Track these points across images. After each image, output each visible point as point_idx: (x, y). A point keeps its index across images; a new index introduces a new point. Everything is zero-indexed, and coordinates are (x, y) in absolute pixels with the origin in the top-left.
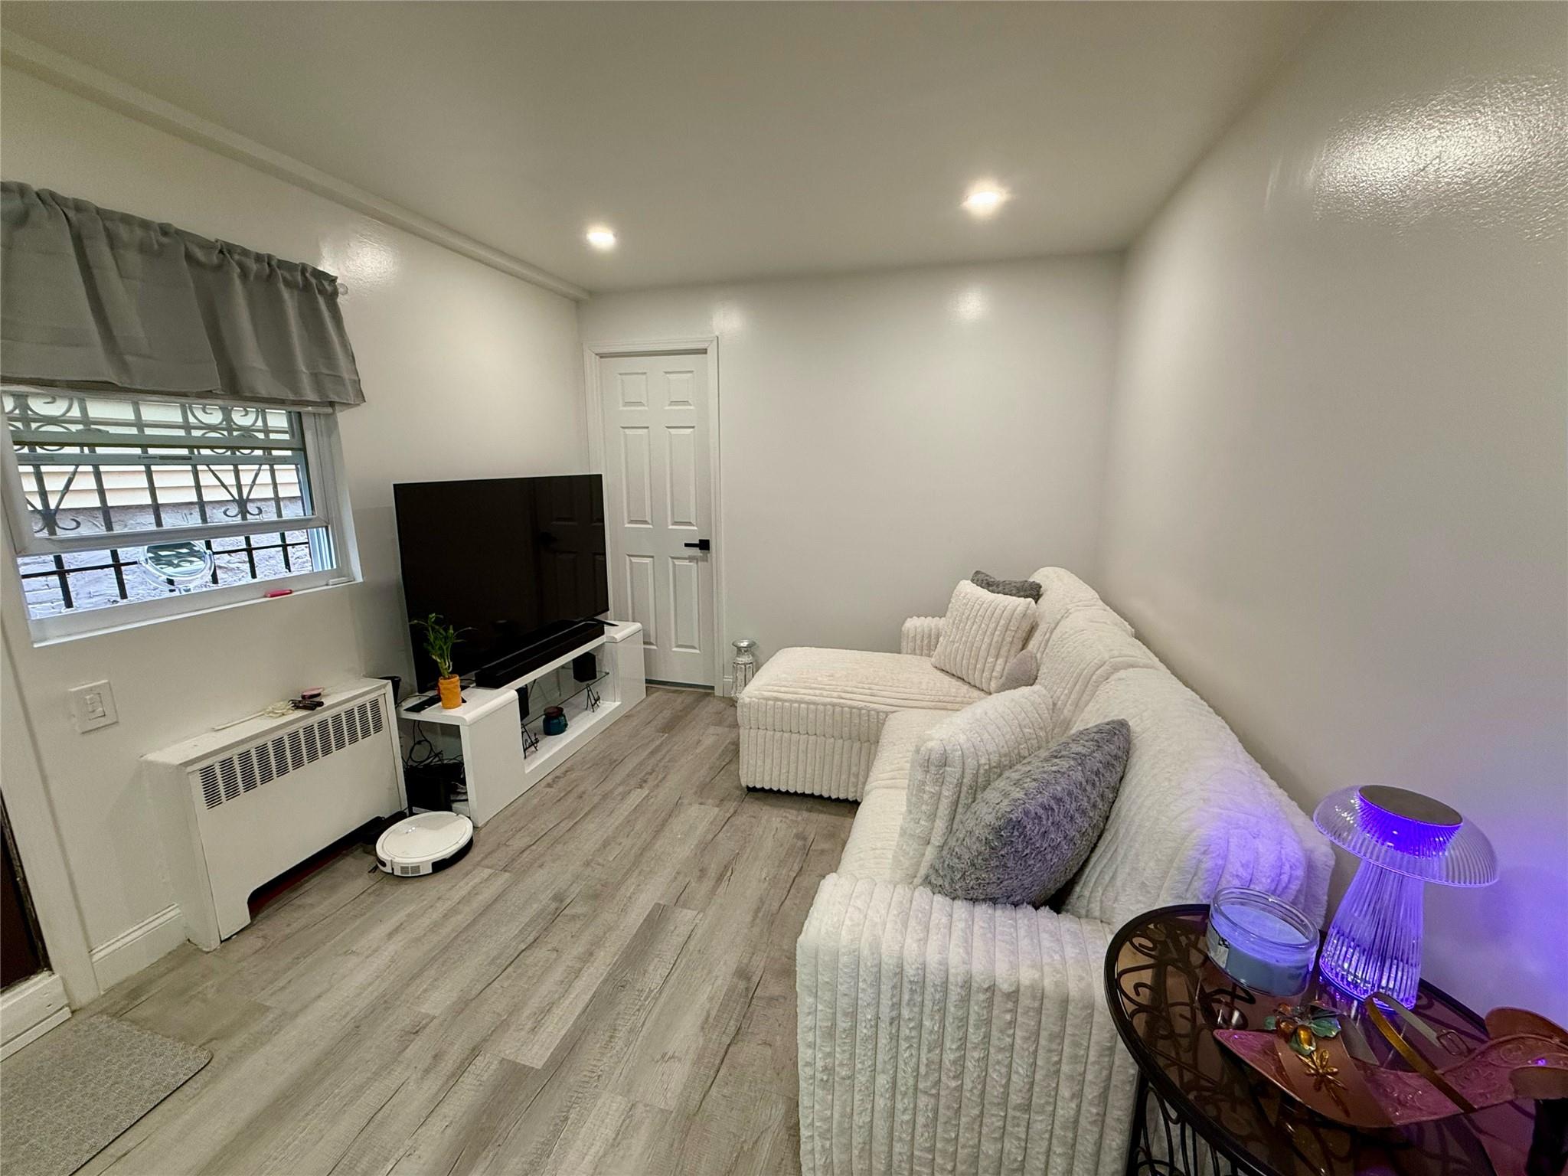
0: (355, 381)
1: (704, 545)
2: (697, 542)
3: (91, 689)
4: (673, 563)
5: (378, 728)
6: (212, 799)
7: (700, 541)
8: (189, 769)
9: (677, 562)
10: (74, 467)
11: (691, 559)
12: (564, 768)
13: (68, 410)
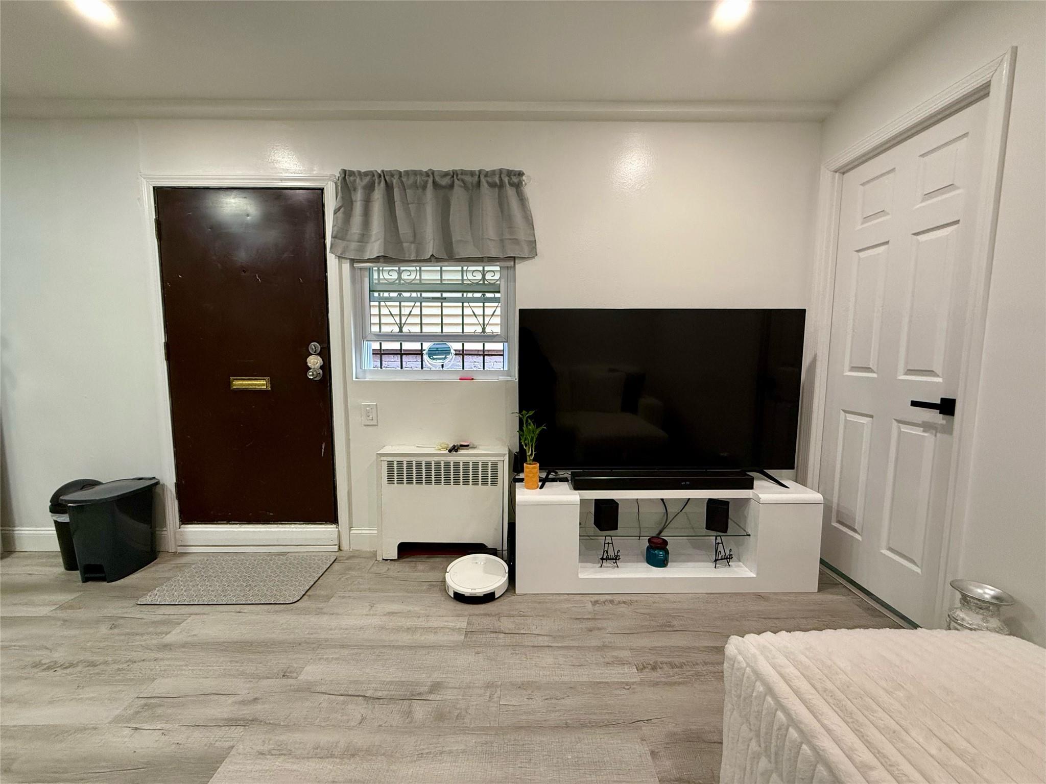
0: (531, 241)
1: (947, 407)
2: (938, 402)
3: (369, 405)
4: (899, 428)
5: (494, 483)
6: (390, 480)
7: (942, 399)
8: (382, 458)
9: (905, 429)
10: (414, 303)
11: (927, 426)
12: (623, 598)
13: (416, 276)
